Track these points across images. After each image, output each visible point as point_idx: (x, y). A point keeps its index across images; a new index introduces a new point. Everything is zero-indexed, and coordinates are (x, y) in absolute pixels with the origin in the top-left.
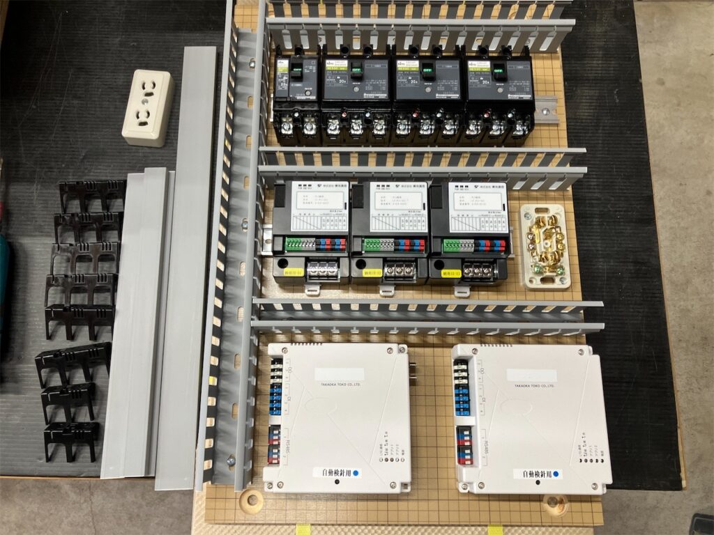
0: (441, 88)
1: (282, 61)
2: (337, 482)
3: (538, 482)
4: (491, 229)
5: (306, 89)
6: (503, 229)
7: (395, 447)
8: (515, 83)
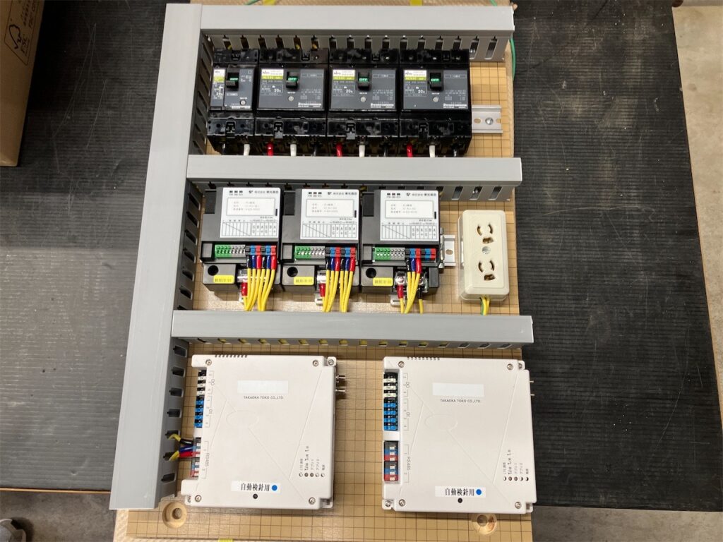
0: (376, 98)
1: (218, 70)
2: (255, 496)
3: (460, 501)
4: (422, 237)
5: (241, 98)
6: (433, 237)
7: (315, 462)
8: (451, 92)
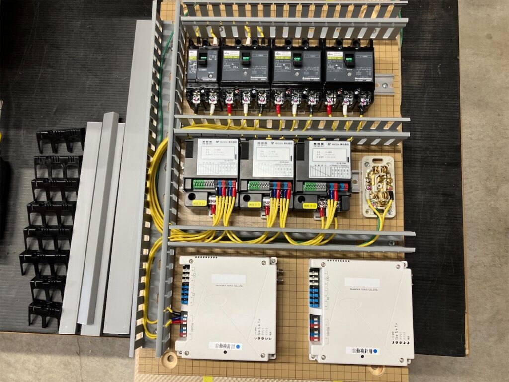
0: (306, 73)
1: (192, 51)
2: (225, 352)
3: (363, 356)
4: (339, 175)
5: (209, 73)
6: (347, 175)
7: (265, 330)
8: (361, 68)
